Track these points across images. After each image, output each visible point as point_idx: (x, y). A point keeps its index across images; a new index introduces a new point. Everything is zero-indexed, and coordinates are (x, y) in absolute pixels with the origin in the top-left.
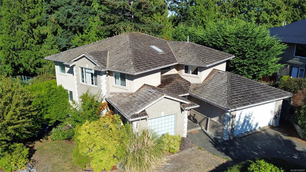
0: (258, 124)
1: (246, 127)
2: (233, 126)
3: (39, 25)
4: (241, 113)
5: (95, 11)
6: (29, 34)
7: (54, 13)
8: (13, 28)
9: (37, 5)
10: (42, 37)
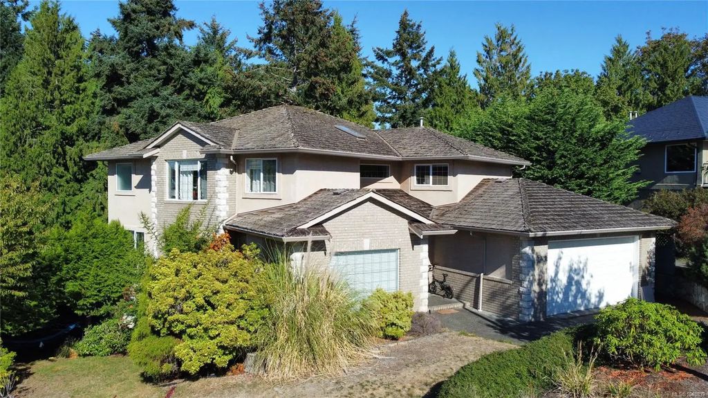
0: (603, 294)
1: (575, 297)
2: (542, 285)
3: (81, 139)
4: (560, 258)
5: (212, 113)
6: (57, 156)
7: (119, 113)
8: (21, 143)
9: (81, 96)
10: (84, 167)
